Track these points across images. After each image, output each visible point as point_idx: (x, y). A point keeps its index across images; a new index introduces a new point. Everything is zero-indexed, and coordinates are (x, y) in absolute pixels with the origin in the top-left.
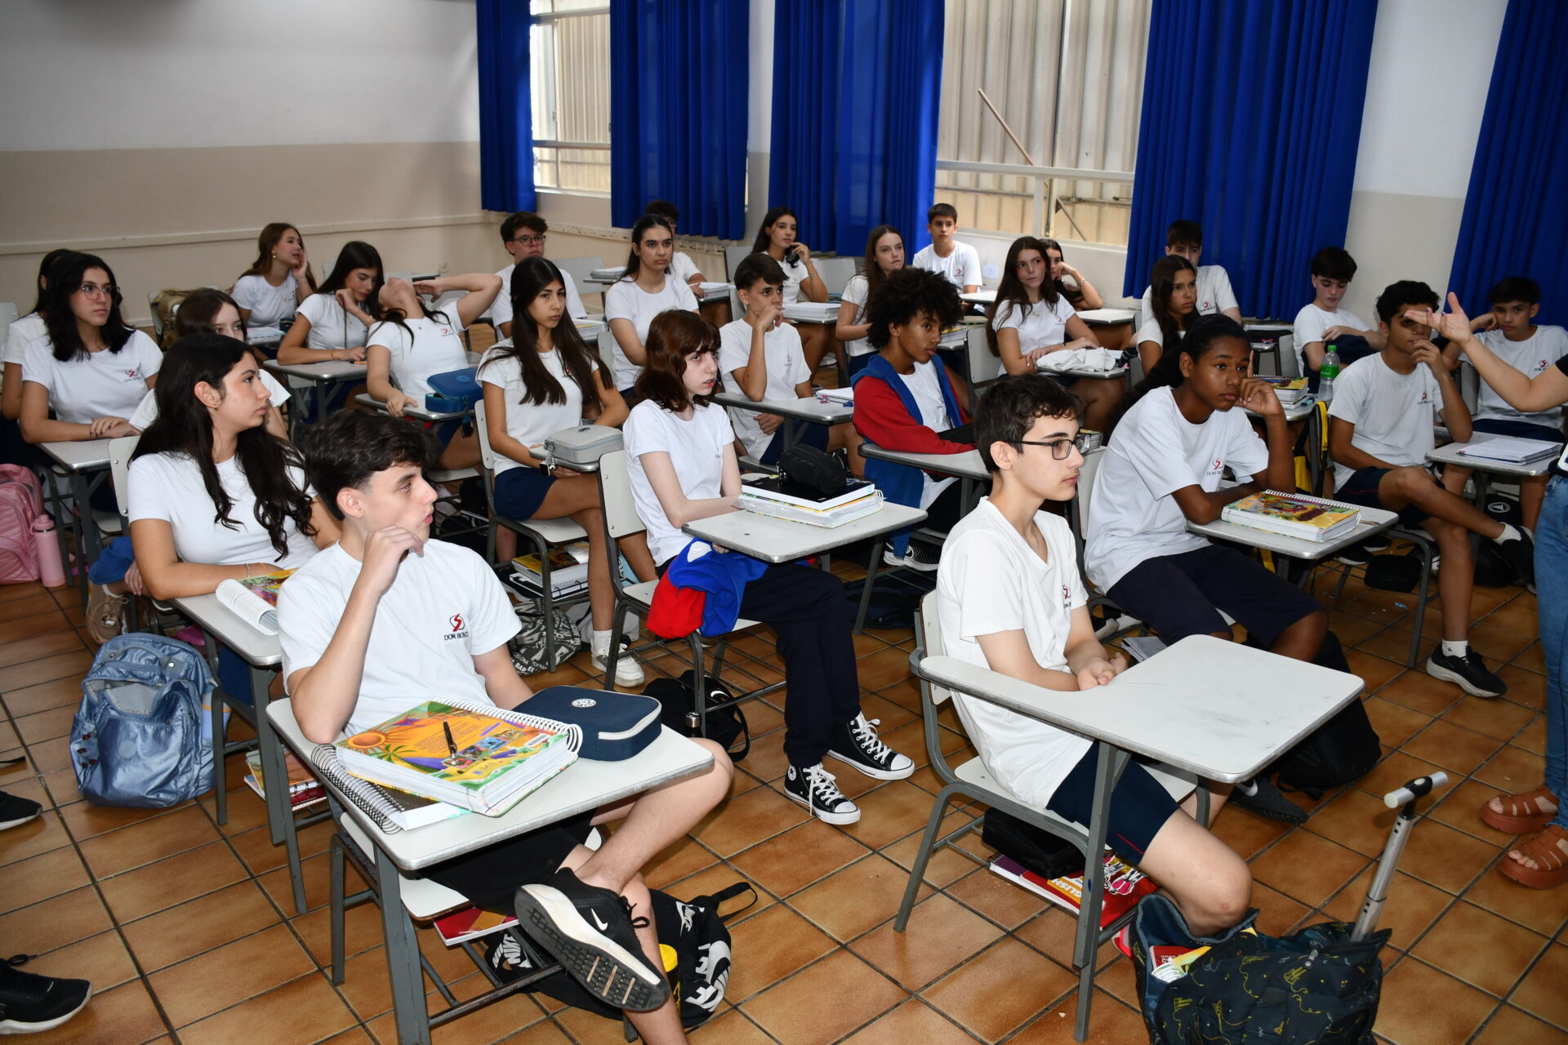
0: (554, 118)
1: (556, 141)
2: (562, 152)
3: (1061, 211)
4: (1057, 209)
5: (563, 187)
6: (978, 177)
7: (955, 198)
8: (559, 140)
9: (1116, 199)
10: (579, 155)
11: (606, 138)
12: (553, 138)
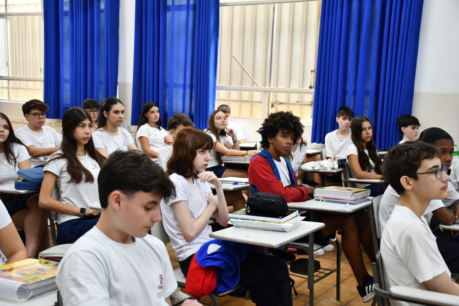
0: (8, 65)
1: (8, 77)
2: (11, 82)
3: (274, 108)
4: (272, 107)
5: (12, 99)
6: (241, 94)
7: (229, 103)
8: (10, 76)
9: (298, 102)
10: (23, 84)
11: (41, 76)
12: (7, 75)
